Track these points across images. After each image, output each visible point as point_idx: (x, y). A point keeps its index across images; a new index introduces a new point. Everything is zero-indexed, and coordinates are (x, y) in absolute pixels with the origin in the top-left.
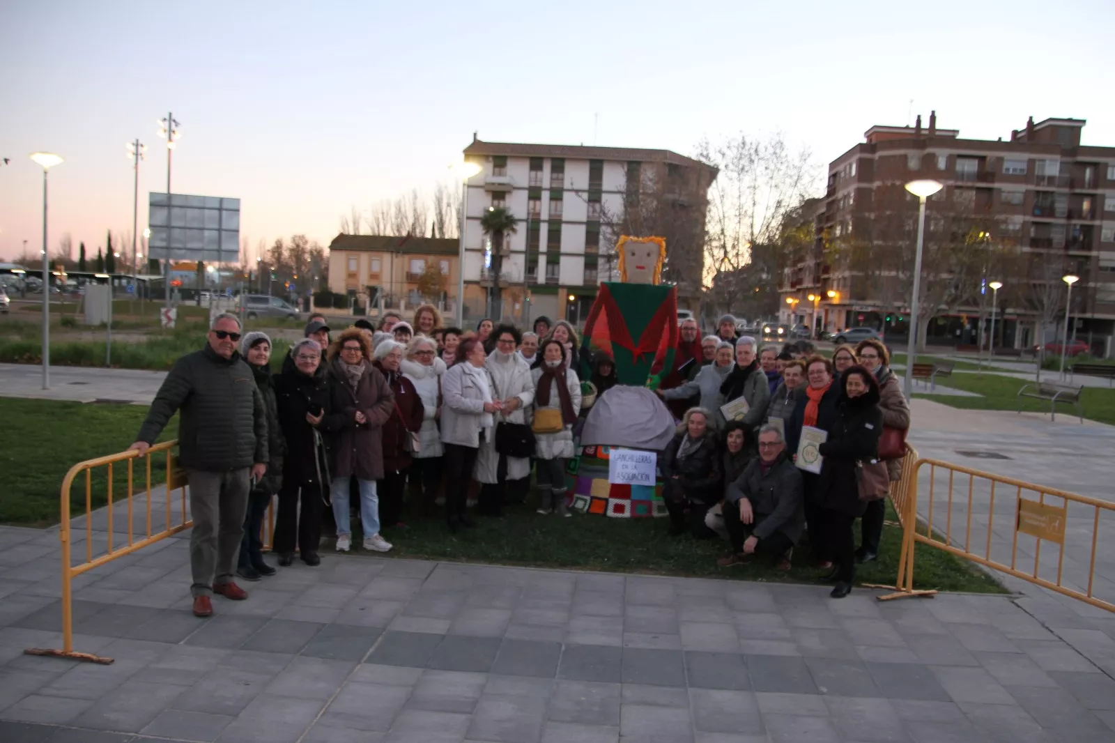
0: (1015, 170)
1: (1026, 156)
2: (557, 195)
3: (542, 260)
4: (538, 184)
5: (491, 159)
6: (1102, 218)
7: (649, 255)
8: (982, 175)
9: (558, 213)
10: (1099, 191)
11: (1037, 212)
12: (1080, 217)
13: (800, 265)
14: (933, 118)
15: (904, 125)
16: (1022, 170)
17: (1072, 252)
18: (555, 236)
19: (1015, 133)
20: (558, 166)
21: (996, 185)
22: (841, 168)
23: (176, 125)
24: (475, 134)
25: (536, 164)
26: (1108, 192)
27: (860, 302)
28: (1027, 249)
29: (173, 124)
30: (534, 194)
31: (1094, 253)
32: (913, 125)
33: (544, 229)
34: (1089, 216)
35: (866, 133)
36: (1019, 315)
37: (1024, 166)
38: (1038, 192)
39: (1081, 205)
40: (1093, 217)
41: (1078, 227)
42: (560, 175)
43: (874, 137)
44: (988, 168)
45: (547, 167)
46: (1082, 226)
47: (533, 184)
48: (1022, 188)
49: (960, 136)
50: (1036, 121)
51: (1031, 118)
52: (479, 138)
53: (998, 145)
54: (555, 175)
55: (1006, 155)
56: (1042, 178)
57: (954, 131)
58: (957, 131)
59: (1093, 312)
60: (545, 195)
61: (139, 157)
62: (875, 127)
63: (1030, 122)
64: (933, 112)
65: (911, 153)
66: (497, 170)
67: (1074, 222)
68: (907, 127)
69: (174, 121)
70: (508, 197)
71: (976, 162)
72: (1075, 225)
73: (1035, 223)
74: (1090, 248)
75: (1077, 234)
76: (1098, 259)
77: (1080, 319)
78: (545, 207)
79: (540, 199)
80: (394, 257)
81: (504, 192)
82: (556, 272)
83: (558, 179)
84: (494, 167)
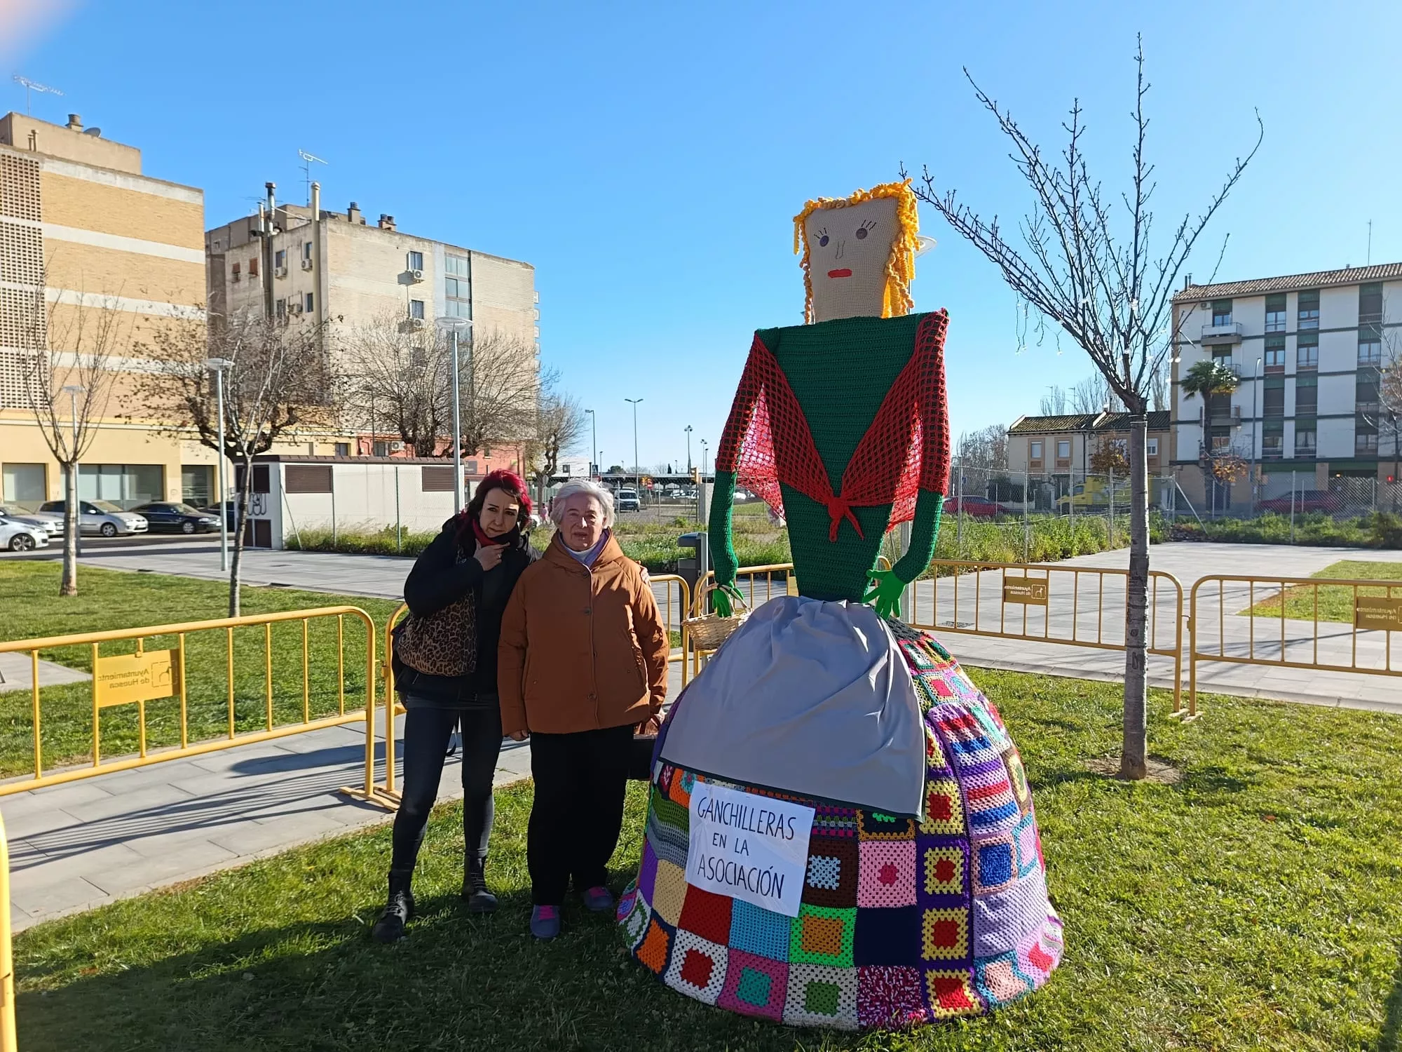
2: (1308, 338)
3: (1289, 427)
4: (1280, 329)
5: (1209, 305)
9: (1312, 363)
18: (1307, 396)
20: (1309, 299)
24: (1185, 278)
25: (1275, 302)
30: (1274, 342)
33: (1290, 386)
42: (1313, 314)
45: (1292, 302)
47: (1271, 329)
52: (1193, 281)
54: (1305, 314)
60: (1291, 342)
66: (1219, 318)
70: (1235, 350)
78: (1289, 358)
79: (1283, 348)
80: (1087, 438)
81: (1230, 345)
82: (1311, 442)
83: (1309, 318)
84: (1214, 314)
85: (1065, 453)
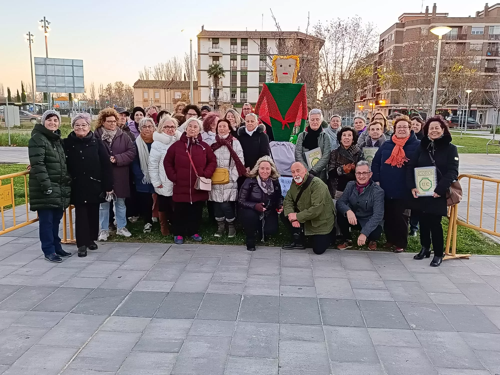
0: (477, 32)
1: (484, 25)
2: (244, 58)
3: (239, 90)
4: (235, 52)
5: (211, 40)
7: (290, 66)
8: (460, 37)
9: (245, 66)
11: (489, 54)
13: (365, 88)
14: (435, 7)
15: (420, 12)
16: (481, 32)
18: (244, 79)
19: (478, 13)
20: (245, 42)
21: (467, 41)
22: (386, 37)
23: (48, 24)
24: (203, 27)
25: (233, 41)
27: (396, 105)
28: (484, 73)
29: (47, 23)
30: (233, 58)
32: (424, 12)
33: (239, 74)
35: (399, 18)
36: (478, 107)
37: (483, 30)
38: (490, 43)
42: (246, 47)
43: (403, 20)
44: (463, 32)
45: (239, 42)
47: (232, 52)
48: (482, 41)
49: (449, 16)
50: (490, 5)
51: (487, 4)
52: (205, 29)
53: (469, 19)
54: (243, 47)
55: (473, 25)
56: (492, 36)
57: (445, 14)
58: (448, 14)
60: (239, 58)
61: (31, 41)
62: (404, 14)
63: (487, 7)
64: (435, 4)
65: (422, 26)
68: (421, 13)
69: (47, 21)
71: (456, 29)
73: (487, 60)
78: (239, 64)
79: (236, 60)
80: (166, 91)
81: (219, 57)
82: (245, 97)
83: (244, 49)
84: (213, 44)
85: (157, 97)
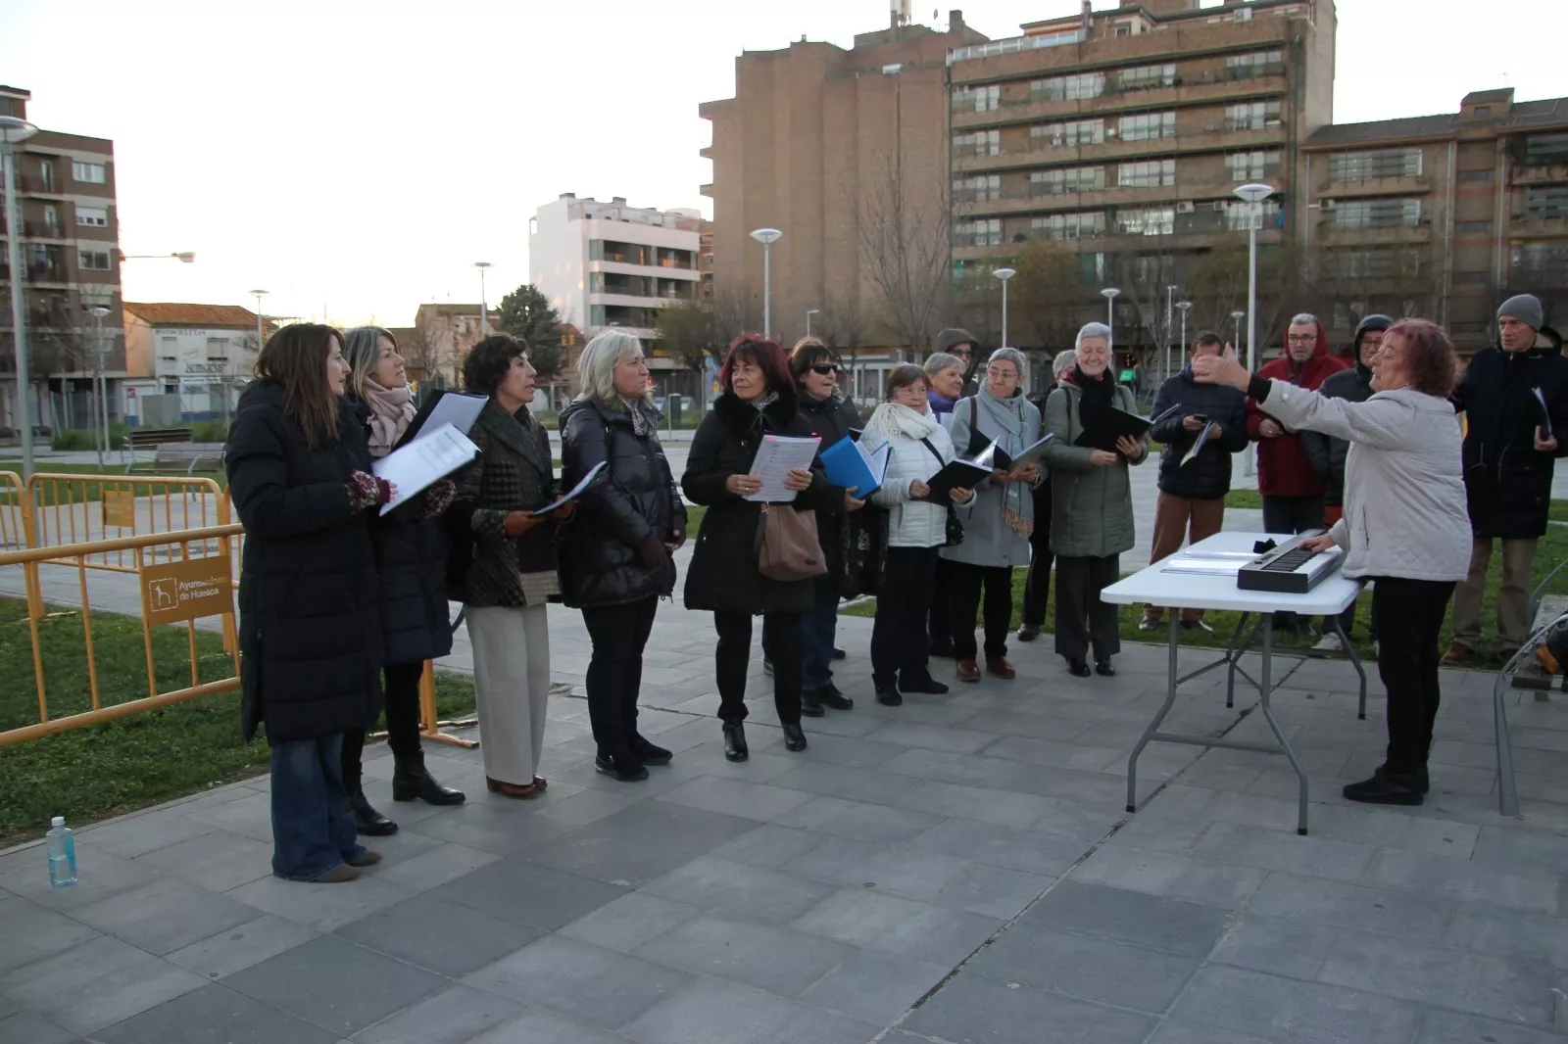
6: (75, 236)
10: (66, 197)
12: (45, 233)
17: (40, 285)
26: (78, 199)
31: (72, 286)
34: (56, 232)
39: (43, 215)
40: (63, 235)
41: (43, 248)
46: (48, 246)
59: (84, 369)
67: (37, 240)
72: (39, 245)
74: (64, 279)
75: (43, 257)
76: (78, 293)
77: (69, 380)
